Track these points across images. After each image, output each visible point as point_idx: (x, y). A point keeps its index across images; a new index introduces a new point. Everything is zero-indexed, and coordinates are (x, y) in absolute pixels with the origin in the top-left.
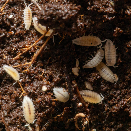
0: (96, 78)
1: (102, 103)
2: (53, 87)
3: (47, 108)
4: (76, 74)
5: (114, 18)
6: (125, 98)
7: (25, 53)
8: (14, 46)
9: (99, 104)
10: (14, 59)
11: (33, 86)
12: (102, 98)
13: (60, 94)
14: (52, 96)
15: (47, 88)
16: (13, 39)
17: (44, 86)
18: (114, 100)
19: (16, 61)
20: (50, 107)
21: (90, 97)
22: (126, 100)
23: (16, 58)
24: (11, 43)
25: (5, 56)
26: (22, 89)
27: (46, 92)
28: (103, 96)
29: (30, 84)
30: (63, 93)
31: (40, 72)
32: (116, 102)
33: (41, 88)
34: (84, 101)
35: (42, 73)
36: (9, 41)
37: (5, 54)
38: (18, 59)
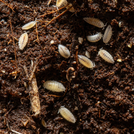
0: (93, 50)
1: (93, 69)
2: (59, 44)
3: (49, 55)
4: (80, 42)
5: (114, 12)
6: (110, 71)
7: (49, 14)
8: (44, 8)
9: (91, 69)
10: (40, 16)
11: (45, 38)
12: (94, 66)
13: (61, 50)
14: (55, 49)
15: (54, 42)
16: (45, 3)
17: (53, 41)
18: (102, 71)
19: (41, 18)
20: (51, 56)
21: (85, 61)
22: (110, 73)
23: (42, 15)
24: (43, 5)
25: (35, 12)
26: (37, 37)
27: (53, 45)
28: (95, 65)
29: (44, 36)
30: (64, 50)
31: (54, 31)
32: (103, 72)
33: (50, 41)
34: (78, 61)
35: (56, 32)
36: (42, 3)
37: (35, 10)
38: (43, 17)
